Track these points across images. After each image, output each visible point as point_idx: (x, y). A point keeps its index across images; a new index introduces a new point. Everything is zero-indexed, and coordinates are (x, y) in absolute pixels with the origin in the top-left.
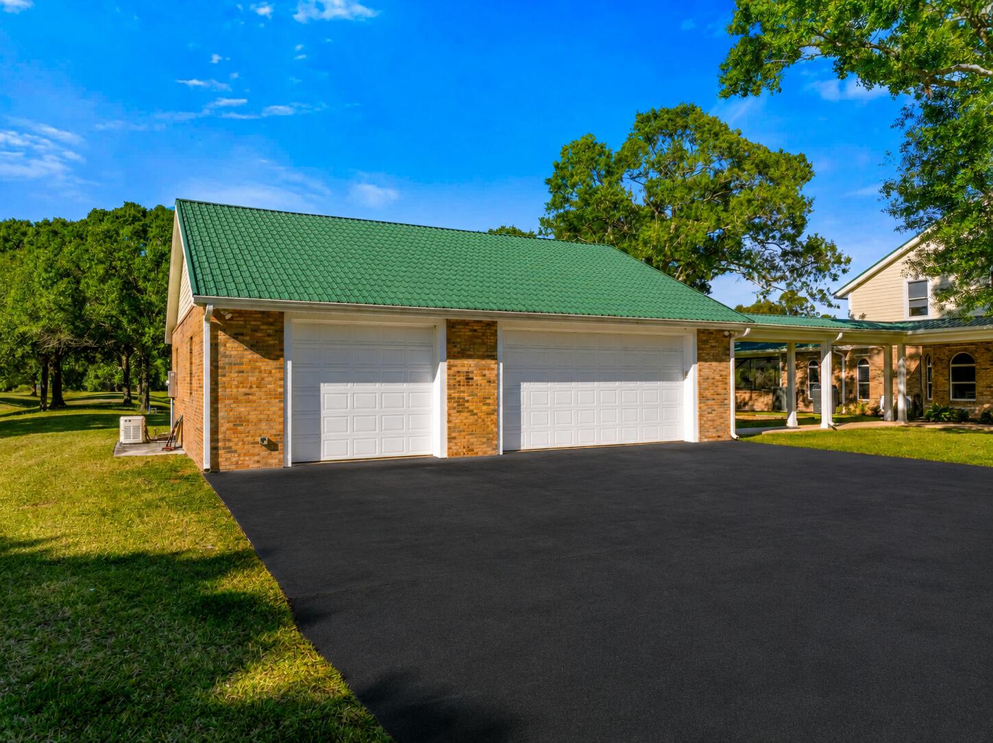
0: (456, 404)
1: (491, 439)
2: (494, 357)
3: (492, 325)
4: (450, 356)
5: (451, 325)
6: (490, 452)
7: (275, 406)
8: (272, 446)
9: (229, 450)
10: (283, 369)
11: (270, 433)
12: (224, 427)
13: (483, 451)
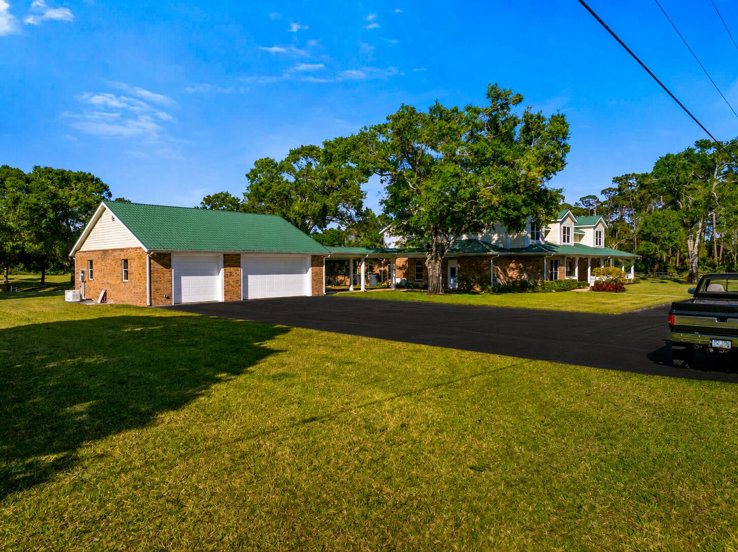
0: (227, 283)
1: (239, 296)
2: (240, 267)
3: (238, 255)
4: (225, 266)
5: (224, 255)
6: (239, 300)
7: (169, 285)
8: (168, 298)
9: (155, 299)
10: (171, 271)
11: (167, 293)
12: (153, 290)
13: (236, 299)
